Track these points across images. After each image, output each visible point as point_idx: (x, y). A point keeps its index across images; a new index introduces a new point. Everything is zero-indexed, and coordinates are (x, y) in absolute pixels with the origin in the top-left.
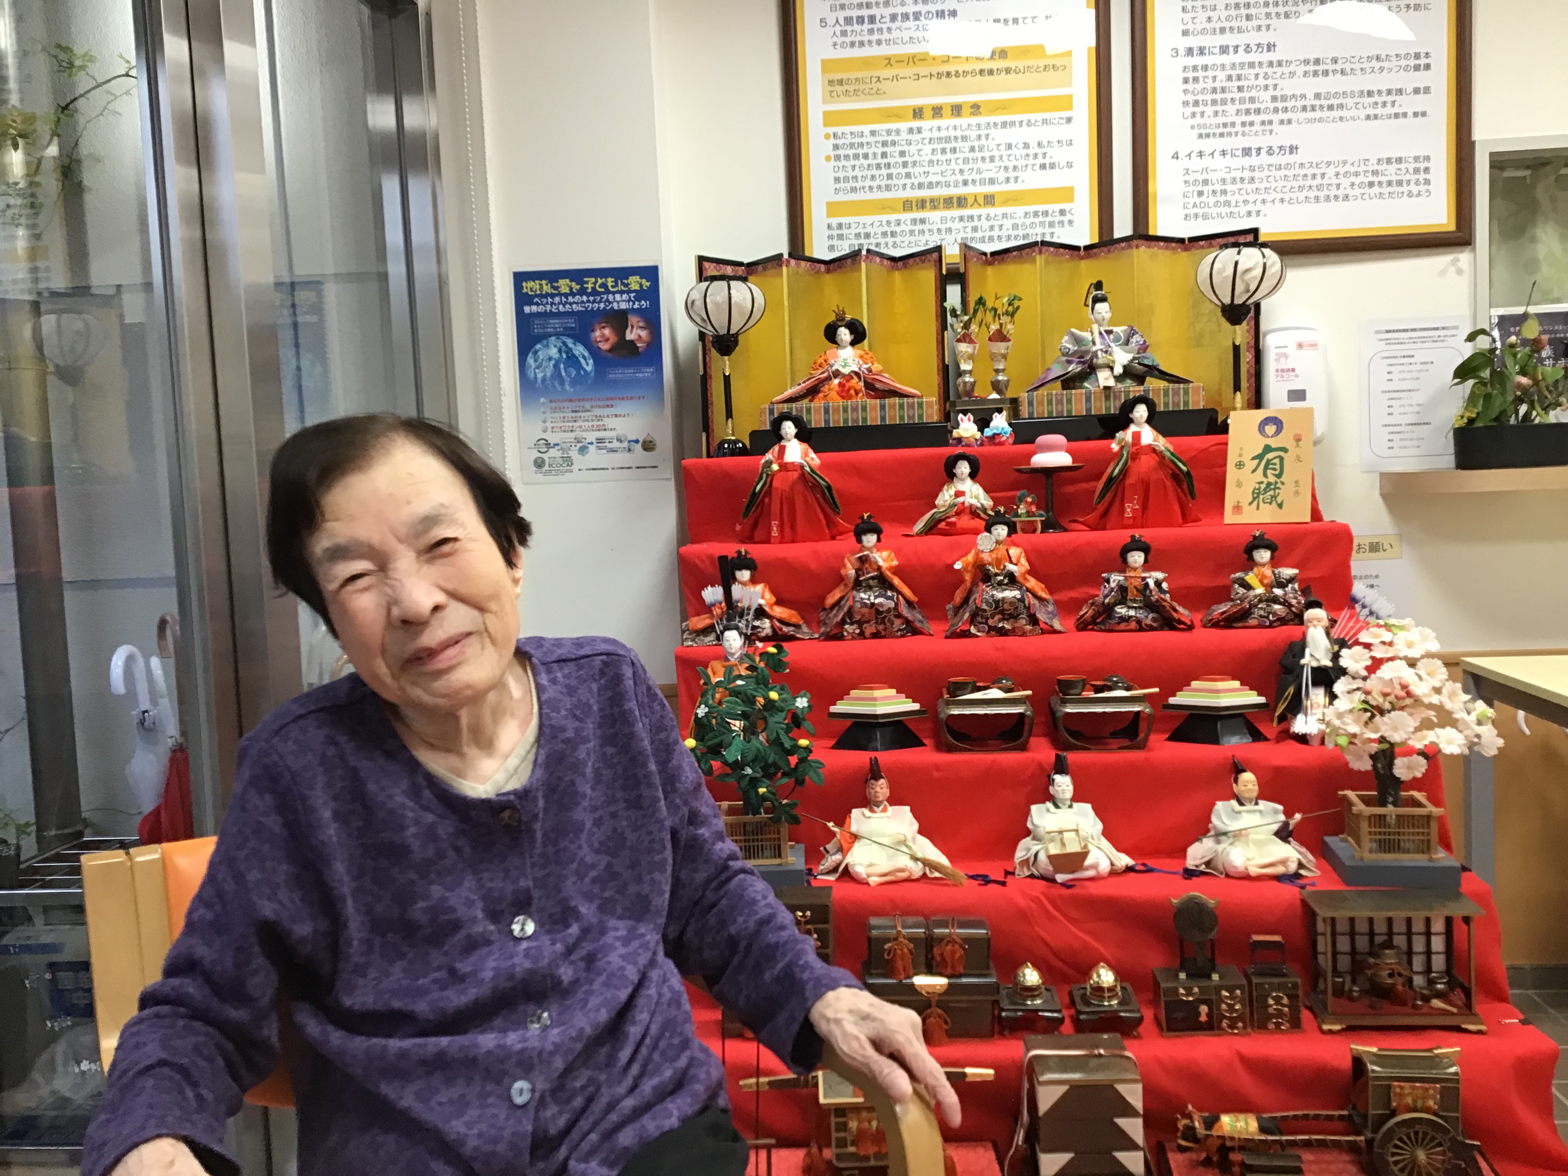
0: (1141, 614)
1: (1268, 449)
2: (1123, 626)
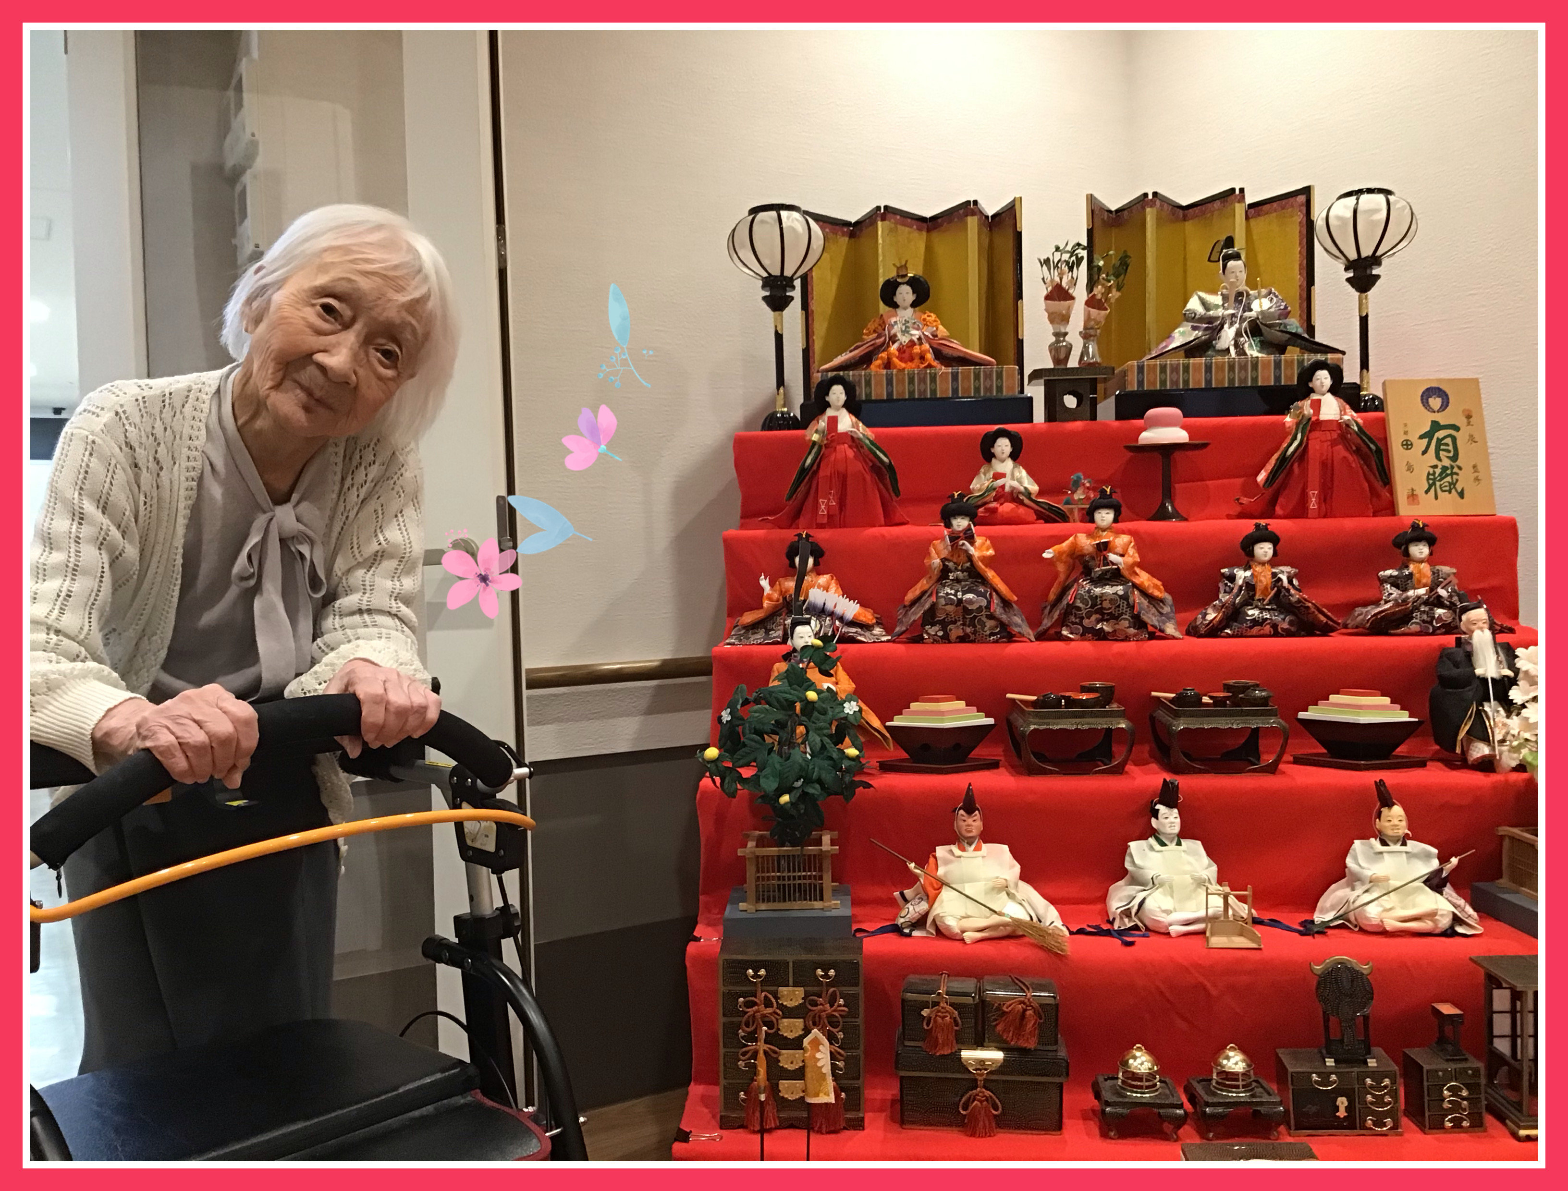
1: (1436, 426)
2: (1256, 630)
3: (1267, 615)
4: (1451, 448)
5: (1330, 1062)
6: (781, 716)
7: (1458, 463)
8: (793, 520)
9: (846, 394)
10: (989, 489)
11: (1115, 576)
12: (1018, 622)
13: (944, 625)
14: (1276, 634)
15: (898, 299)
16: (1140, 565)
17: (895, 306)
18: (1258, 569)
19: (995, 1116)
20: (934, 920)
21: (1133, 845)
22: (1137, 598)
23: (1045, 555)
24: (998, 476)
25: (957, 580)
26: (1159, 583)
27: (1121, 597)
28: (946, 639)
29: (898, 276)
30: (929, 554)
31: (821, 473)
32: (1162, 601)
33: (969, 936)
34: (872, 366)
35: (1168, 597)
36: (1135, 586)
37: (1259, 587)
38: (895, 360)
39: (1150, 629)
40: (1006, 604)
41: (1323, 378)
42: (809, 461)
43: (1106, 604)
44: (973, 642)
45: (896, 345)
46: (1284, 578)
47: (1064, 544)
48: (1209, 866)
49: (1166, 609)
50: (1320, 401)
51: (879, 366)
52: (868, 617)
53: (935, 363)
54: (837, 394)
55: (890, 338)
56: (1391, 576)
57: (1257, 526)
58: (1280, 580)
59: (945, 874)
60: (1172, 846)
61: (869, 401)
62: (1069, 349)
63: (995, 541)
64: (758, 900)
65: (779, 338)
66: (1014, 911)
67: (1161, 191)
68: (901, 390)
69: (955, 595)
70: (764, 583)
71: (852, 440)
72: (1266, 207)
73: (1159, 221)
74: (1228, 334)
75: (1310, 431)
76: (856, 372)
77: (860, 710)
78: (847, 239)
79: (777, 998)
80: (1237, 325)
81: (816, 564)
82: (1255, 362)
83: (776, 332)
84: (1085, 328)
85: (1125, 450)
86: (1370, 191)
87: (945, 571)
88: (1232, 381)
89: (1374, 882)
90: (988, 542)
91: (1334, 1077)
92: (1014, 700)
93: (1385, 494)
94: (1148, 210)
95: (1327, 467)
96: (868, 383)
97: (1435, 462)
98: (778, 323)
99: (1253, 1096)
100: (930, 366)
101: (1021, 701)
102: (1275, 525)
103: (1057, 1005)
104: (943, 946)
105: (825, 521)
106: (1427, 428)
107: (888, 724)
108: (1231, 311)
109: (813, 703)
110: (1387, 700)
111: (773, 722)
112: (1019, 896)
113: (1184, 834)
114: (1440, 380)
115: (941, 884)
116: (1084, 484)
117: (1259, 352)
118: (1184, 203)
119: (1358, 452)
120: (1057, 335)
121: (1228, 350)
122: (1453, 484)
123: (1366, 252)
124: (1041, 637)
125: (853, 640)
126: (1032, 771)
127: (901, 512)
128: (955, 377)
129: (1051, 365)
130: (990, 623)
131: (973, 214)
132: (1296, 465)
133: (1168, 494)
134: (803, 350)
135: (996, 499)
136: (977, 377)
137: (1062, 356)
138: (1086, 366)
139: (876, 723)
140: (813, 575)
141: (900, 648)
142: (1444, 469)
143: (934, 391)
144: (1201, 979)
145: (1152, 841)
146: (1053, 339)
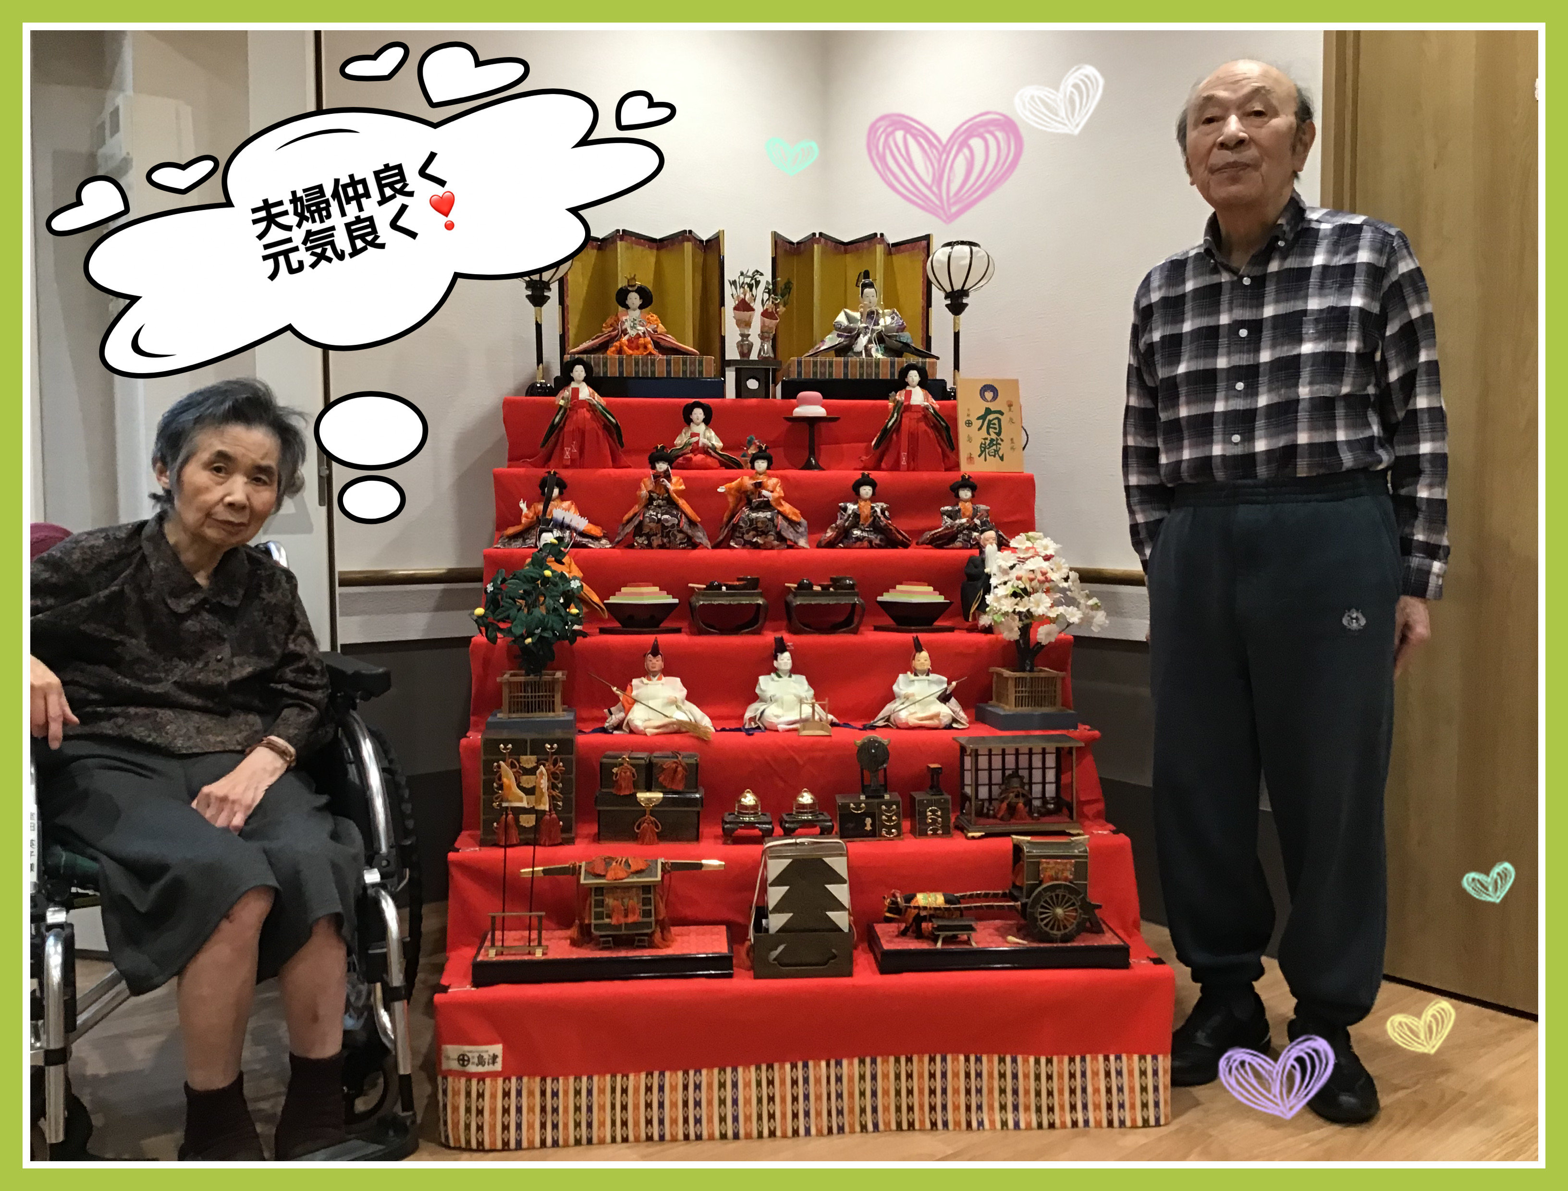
0: (872, 537)
1: (988, 411)
2: (859, 543)
3: (865, 534)
4: (997, 426)
5: (863, 797)
6: (527, 587)
7: (1001, 437)
8: (546, 461)
9: (586, 372)
10: (686, 445)
11: (766, 505)
12: (701, 536)
13: (649, 537)
14: (872, 547)
15: (629, 302)
16: (784, 499)
17: (627, 307)
18: (862, 503)
19: (657, 833)
20: (628, 723)
21: (762, 679)
22: (780, 521)
23: (719, 490)
24: (694, 435)
25: (659, 506)
26: (797, 511)
27: (769, 520)
28: (650, 546)
29: (629, 286)
30: (640, 488)
31: (566, 429)
32: (799, 524)
33: (649, 731)
34: (608, 352)
35: (802, 520)
36: (779, 512)
37: (863, 516)
38: (625, 348)
39: (789, 543)
40: (692, 523)
41: (914, 376)
42: (557, 419)
43: (759, 525)
44: (668, 548)
45: (627, 337)
46: (878, 510)
47: (733, 483)
48: (808, 691)
49: (801, 530)
50: (911, 391)
51: (613, 352)
52: (596, 531)
53: (655, 352)
54: (579, 372)
55: (622, 331)
56: (948, 511)
57: (863, 474)
58: (876, 511)
59: (637, 695)
60: (785, 678)
61: (605, 378)
62: (751, 346)
63: (686, 480)
64: (510, 712)
65: (539, 327)
66: (679, 716)
67: (824, 232)
68: (629, 371)
69: (656, 516)
70: (523, 506)
71: (591, 407)
72: (902, 247)
73: (823, 253)
74: (863, 340)
75: (903, 412)
76: (597, 356)
77: (582, 586)
78: (595, 251)
79: (519, 763)
80: (869, 335)
81: (561, 493)
82: (877, 363)
83: (537, 323)
84: (762, 332)
85: (785, 421)
86: (963, 243)
87: (651, 500)
88: (861, 375)
89: (907, 697)
90: (681, 480)
91: (863, 805)
92: (693, 588)
93: (952, 455)
94: (816, 246)
95: (913, 437)
96: (605, 364)
97: (986, 436)
98: (538, 315)
99: (816, 816)
100: (650, 354)
101: (698, 589)
102: (874, 475)
103: (697, 765)
104: (633, 737)
105: (569, 463)
106: (982, 412)
107: (606, 601)
108: (864, 325)
109: (548, 578)
110: (931, 589)
111: (521, 591)
112: (683, 707)
113: (794, 671)
114: (994, 380)
115: (635, 701)
116: (755, 443)
117: (883, 355)
118: (846, 240)
119: (936, 427)
120: (742, 335)
121: (861, 352)
122: (996, 451)
123: (958, 286)
124: (715, 547)
125: (585, 546)
126: (701, 632)
127: (625, 459)
128: (668, 362)
129: (738, 358)
130: (680, 536)
131: (688, 240)
132: (894, 436)
133: (812, 453)
134: (560, 336)
135: (692, 451)
136: (685, 363)
137: (746, 351)
138: (762, 360)
139: (596, 599)
140: (558, 501)
141: (618, 552)
142: (992, 440)
143: (653, 372)
144: (792, 753)
145: (773, 675)
146: (740, 338)
